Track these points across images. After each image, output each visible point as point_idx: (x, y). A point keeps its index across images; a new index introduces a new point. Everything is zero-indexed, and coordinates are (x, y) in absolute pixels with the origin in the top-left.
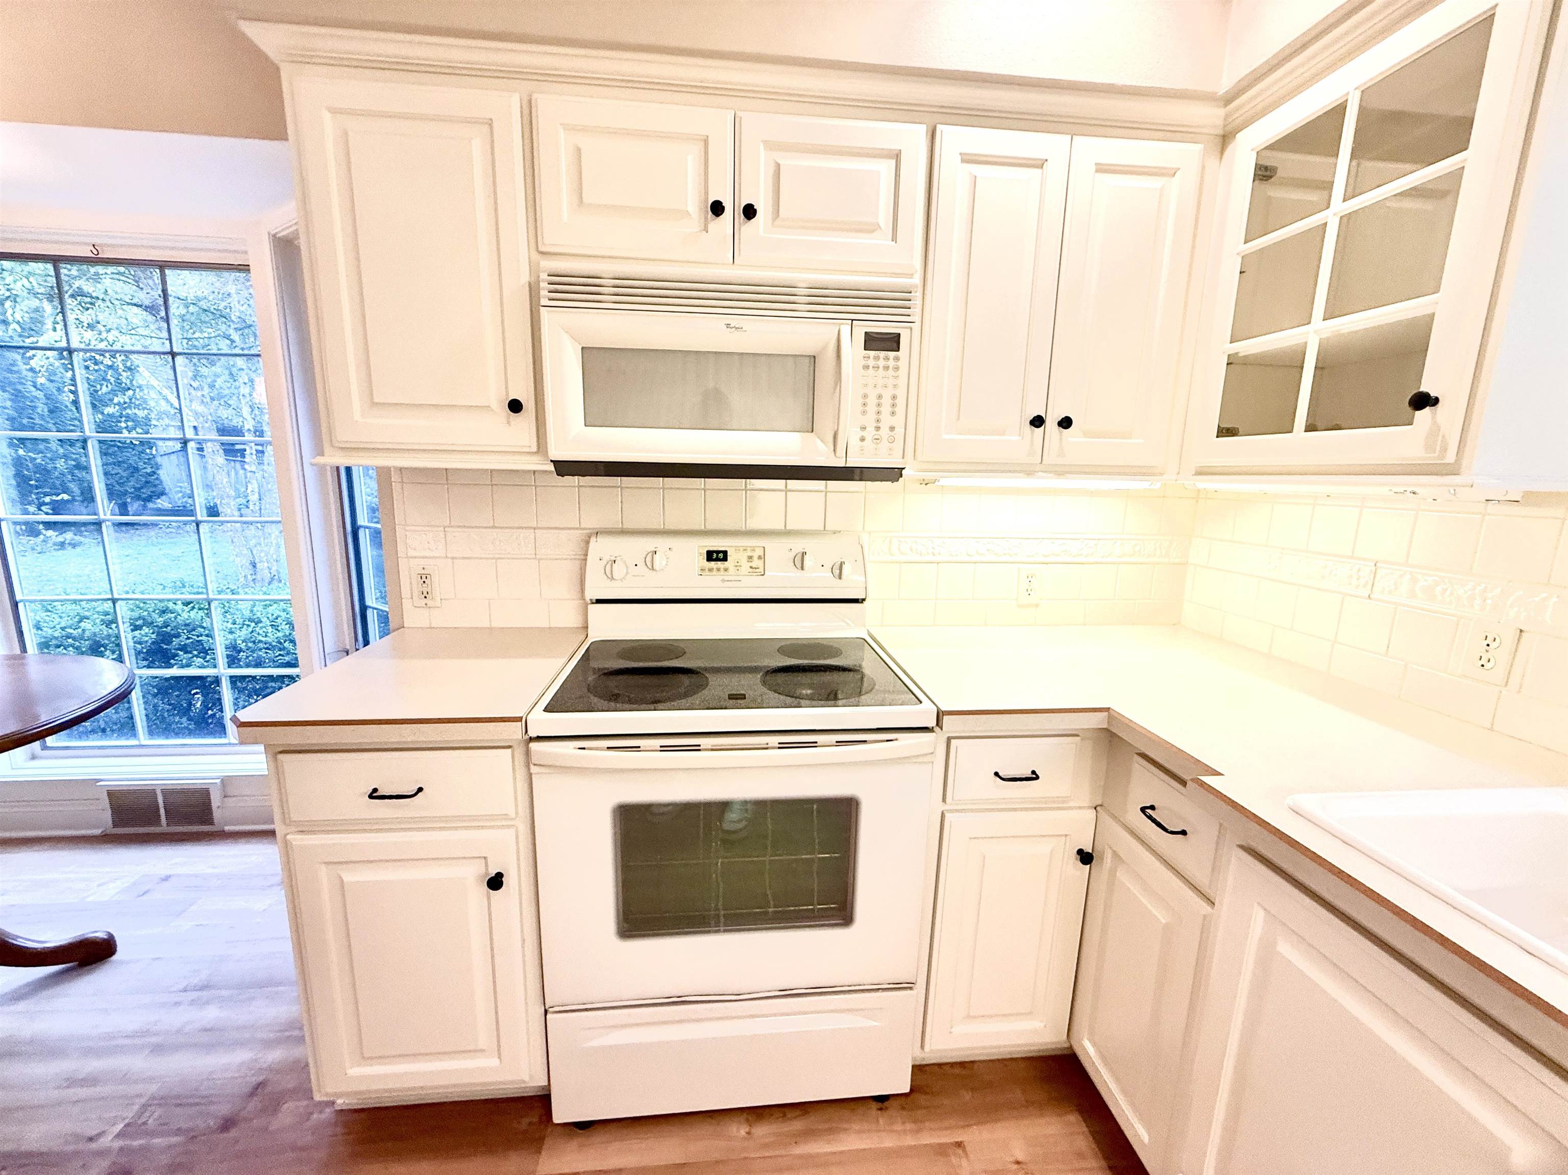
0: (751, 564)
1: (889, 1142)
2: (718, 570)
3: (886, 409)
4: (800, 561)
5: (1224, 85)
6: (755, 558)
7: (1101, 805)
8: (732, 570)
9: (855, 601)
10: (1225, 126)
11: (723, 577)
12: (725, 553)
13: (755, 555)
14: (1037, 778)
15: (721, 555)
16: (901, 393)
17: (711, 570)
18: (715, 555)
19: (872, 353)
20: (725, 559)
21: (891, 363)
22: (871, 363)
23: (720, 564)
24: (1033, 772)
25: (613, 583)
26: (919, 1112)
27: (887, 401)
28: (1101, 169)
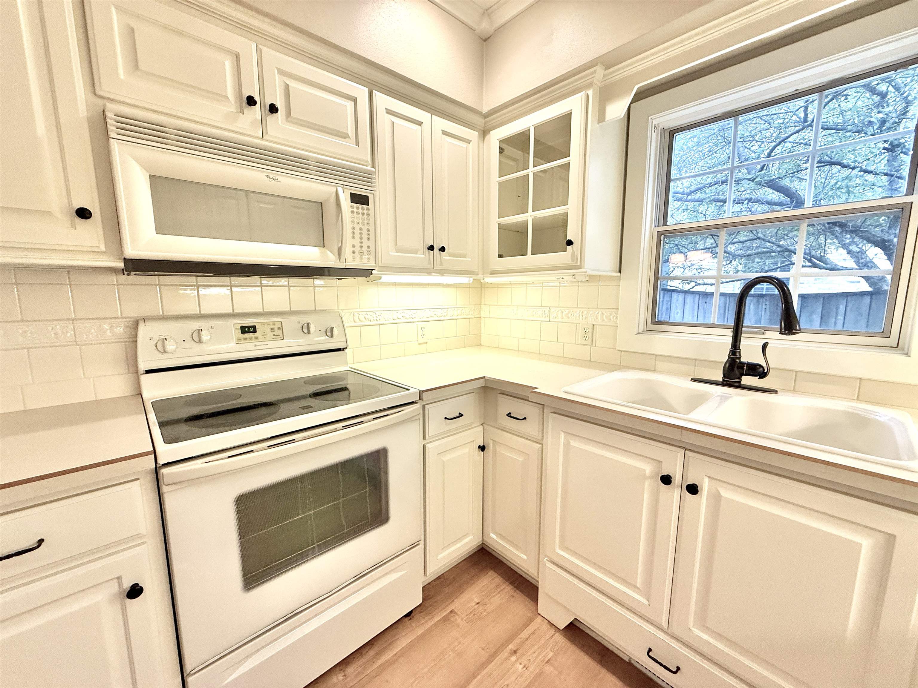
0: (274, 333)
1: (420, 631)
2: (251, 339)
3: (365, 236)
4: (306, 329)
5: (485, 110)
6: (276, 329)
7: (484, 423)
8: (261, 338)
9: (339, 350)
10: (484, 127)
11: (256, 343)
12: (254, 327)
13: (276, 327)
14: (462, 415)
15: (251, 329)
16: (372, 228)
17: (245, 339)
18: (247, 329)
19: (355, 205)
20: (255, 331)
21: (365, 211)
22: (355, 210)
23: (251, 335)
24: (460, 414)
25: (165, 356)
26: (429, 609)
27: (365, 232)
28: (444, 133)
